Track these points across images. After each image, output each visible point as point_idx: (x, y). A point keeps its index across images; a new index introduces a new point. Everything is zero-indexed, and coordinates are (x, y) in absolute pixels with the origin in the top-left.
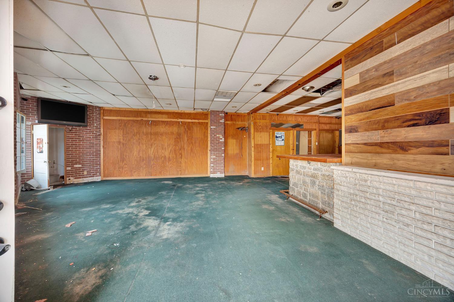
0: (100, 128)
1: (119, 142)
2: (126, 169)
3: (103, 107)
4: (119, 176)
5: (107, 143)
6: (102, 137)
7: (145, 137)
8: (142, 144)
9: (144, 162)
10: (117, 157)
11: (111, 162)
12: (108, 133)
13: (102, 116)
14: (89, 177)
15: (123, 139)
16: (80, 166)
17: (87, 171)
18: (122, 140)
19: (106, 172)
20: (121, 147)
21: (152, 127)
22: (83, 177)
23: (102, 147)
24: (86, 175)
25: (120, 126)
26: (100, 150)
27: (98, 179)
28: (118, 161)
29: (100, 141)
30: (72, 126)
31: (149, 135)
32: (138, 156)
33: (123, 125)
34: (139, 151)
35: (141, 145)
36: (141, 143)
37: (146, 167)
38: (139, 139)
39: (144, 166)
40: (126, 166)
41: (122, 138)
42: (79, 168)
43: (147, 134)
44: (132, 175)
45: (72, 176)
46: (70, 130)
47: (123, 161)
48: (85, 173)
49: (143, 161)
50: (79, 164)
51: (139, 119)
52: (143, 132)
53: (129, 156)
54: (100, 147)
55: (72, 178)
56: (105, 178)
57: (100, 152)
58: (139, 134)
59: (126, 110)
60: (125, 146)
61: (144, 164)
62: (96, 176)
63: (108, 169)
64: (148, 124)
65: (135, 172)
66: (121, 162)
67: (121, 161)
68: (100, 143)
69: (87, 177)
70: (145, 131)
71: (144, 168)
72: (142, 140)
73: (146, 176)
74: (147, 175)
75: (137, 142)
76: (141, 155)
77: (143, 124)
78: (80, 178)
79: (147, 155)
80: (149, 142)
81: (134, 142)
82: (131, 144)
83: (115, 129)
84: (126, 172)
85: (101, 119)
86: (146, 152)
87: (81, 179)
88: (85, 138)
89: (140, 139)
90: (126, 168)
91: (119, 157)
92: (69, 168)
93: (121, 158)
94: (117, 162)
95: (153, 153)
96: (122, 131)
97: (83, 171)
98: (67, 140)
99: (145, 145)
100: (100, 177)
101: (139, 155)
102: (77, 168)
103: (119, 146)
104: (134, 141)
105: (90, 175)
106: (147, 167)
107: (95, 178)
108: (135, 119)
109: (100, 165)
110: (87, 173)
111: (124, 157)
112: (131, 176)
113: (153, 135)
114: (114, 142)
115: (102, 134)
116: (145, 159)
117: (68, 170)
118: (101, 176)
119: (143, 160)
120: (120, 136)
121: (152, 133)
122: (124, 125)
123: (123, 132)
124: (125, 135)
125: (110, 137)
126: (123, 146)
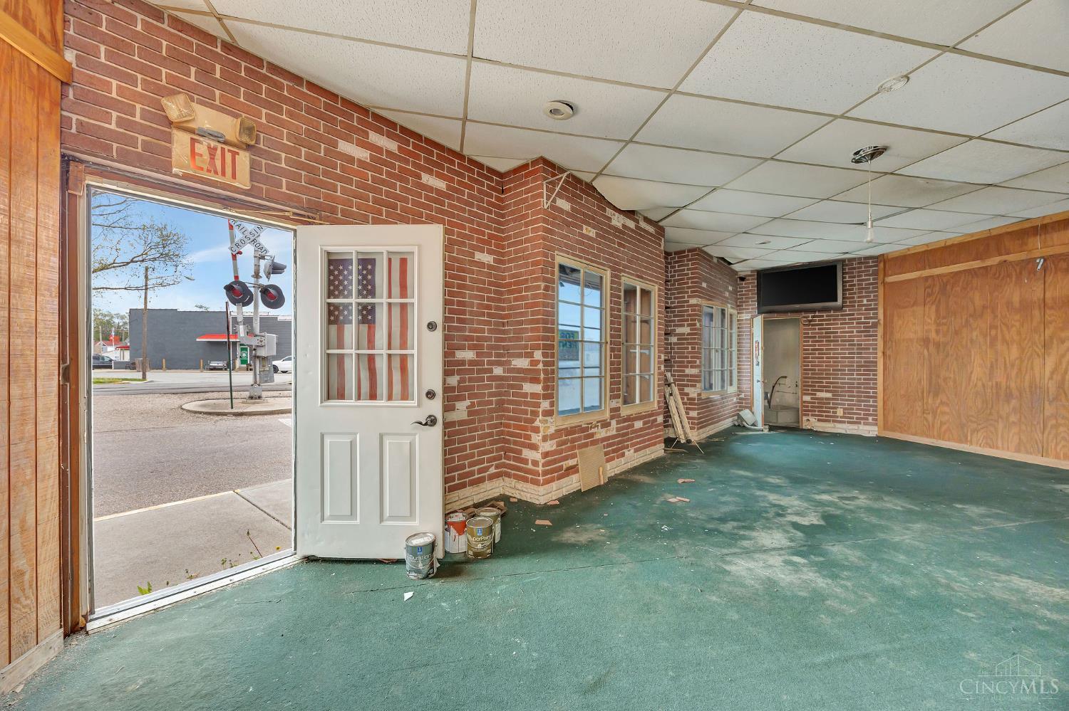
0: (876, 309)
1: (926, 341)
2: (947, 417)
3: (883, 255)
4: (923, 434)
5: (894, 344)
6: (880, 330)
7: (1017, 317)
8: (1004, 341)
9: (1014, 402)
10: (920, 381)
11: (902, 392)
12: (896, 318)
13: (881, 276)
14: (849, 422)
15: (937, 332)
16: (829, 395)
17: (844, 409)
18: (933, 335)
19: (890, 418)
20: (930, 355)
21: (1049, 279)
22: (834, 421)
23: (880, 354)
24: (841, 417)
25: (929, 295)
26: (876, 362)
27: (869, 431)
28: (923, 393)
29: (876, 340)
30: (813, 311)
31: (1036, 313)
32: (990, 384)
33: (937, 289)
34: (992, 366)
35: (999, 346)
36: (1000, 337)
37: (1020, 420)
38: (993, 327)
39: (1013, 418)
40: (946, 409)
41: (933, 328)
42: (827, 399)
43: (1025, 307)
44: (964, 440)
45: (812, 415)
46: (810, 321)
47: (936, 394)
48: (840, 412)
49: (1008, 401)
50: (827, 391)
51: (994, 261)
52: (1009, 304)
53: (955, 382)
54: (876, 354)
55: (812, 419)
56: (887, 432)
57: (876, 366)
58: (993, 312)
59: (947, 244)
60: (944, 350)
61: (1014, 409)
62: (865, 424)
63: (894, 410)
64: (1033, 271)
65: (975, 431)
66: (931, 394)
67: (930, 392)
68: (876, 345)
69: (844, 422)
70: (1016, 299)
71: (1013, 422)
72: (1004, 329)
73: (1018, 450)
74: (1023, 449)
75: (985, 336)
76: (998, 380)
77: (1009, 276)
78: (829, 421)
79: (1027, 377)
80: (1037, 337)
81: (974, 338)
82: (964, 343)
83: (913, 306)
84: (944, 427)
85: (879, 283)
86: (1020, 369)
87: (831, 425)
88: (839, 334)
89: (996, 327)
90: (943, 413)
91: (925, 383)
92: (807, 398)
93: (930, 384)
94: (920, 394)
95: (1052, 373)
96: (934, 308)
97: (836, 408)
98: (805, 341)
99: (1015, 346)
100: (876, 428)
101: (990, 379)
102: (822, 399)
103: (926, 351)
104: (975, 334)
105: (849, 418)
106: (1023, 419)
107: (861, 427)
108: (976, 264)
109: (876, 397)
110: (844, 413)
111: (941, 381)
112: (960, 441)
113: (1052, 308)
114: (911, 340)
115: (882, 322)
116: (1015, 393)
117: (805, 402)
118: (876, 424)
119: (1009, 396)
120: (929, 324)
121: (1049, 301)
122: (939, 290)
123: (937, 310)
124: (944, 318)
125: (900, 327)
126: (938, 353)
